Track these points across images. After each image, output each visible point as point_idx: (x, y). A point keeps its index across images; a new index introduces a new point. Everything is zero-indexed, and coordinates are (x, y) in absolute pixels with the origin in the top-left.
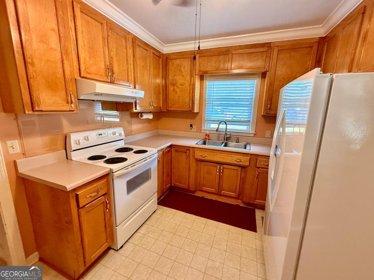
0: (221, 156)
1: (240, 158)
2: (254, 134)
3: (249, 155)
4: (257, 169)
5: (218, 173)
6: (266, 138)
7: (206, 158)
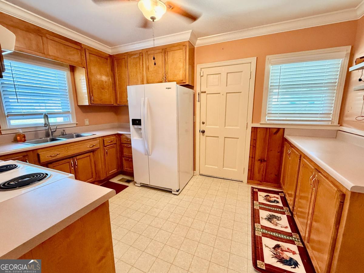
0: (75, 148)
1: (91, 144)
2: (77, 124)
3: (98, 139)
4: (106, 147)
5: (72, 168)
6: (86, 126)
7: (58, 157)
